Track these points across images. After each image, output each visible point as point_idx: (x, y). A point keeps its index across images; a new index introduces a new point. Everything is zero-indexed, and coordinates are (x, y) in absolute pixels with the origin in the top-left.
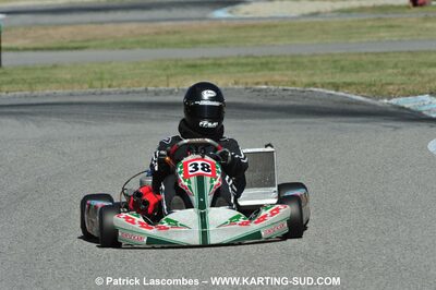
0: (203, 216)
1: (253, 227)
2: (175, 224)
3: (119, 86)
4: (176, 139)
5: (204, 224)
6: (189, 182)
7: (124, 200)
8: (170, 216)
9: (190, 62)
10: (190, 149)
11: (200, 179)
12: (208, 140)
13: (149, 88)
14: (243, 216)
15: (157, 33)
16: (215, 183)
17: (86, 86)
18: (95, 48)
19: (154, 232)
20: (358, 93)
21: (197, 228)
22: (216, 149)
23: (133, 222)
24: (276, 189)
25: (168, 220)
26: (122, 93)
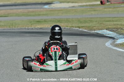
0: (56, 63)
1: (70, 66)
2: (48, 65)
3: (17, 27)
4: (49, 41)
5: (56, 65)
6: (52, 53)
7: (35, 58)
8: (46, 63)
9: (38, 20)
10: (53, 44)
11: (55, 52)
12: (58, 41)
13: (26, 28)
14: (67, 63)
15: (28, 12)
16: (60, 53)
17: (8, 27)
18: (11, 16)
19: (42, 67)
20: (85, 29)
21: (54, 66)
22: (61, 44)
23: (36, 64)
24: (78, 55)
25: (46, 64)
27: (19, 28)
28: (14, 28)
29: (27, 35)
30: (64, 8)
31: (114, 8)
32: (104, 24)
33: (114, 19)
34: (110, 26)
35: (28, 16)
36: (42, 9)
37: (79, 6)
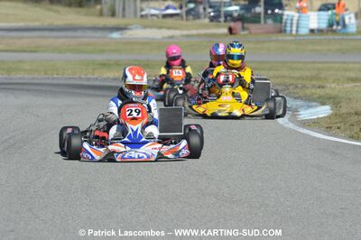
13: (83, 76)
15: (79, 45)
26: (66, 79)
27: (66, 76)
28: (55, 76)
29: (92, 92)
30: (153, 39)
36: (106, 40)
37: (183, 36)
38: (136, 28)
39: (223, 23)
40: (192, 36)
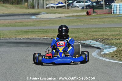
3: (5, 37)
9: (25, 31)
13: (14, 38)
15: (16, 23)
27: (7, 38)
28: (2, 38)
30: (51, 18)
31: (100, 18)
32: (90, 35)
33: (100, 30)
34: (96, 37)
35: (15, 26)
36: (29, 20)
37: (65, 17)
38: (44, 14)
39: (85, 10)
40: (69, 17)
